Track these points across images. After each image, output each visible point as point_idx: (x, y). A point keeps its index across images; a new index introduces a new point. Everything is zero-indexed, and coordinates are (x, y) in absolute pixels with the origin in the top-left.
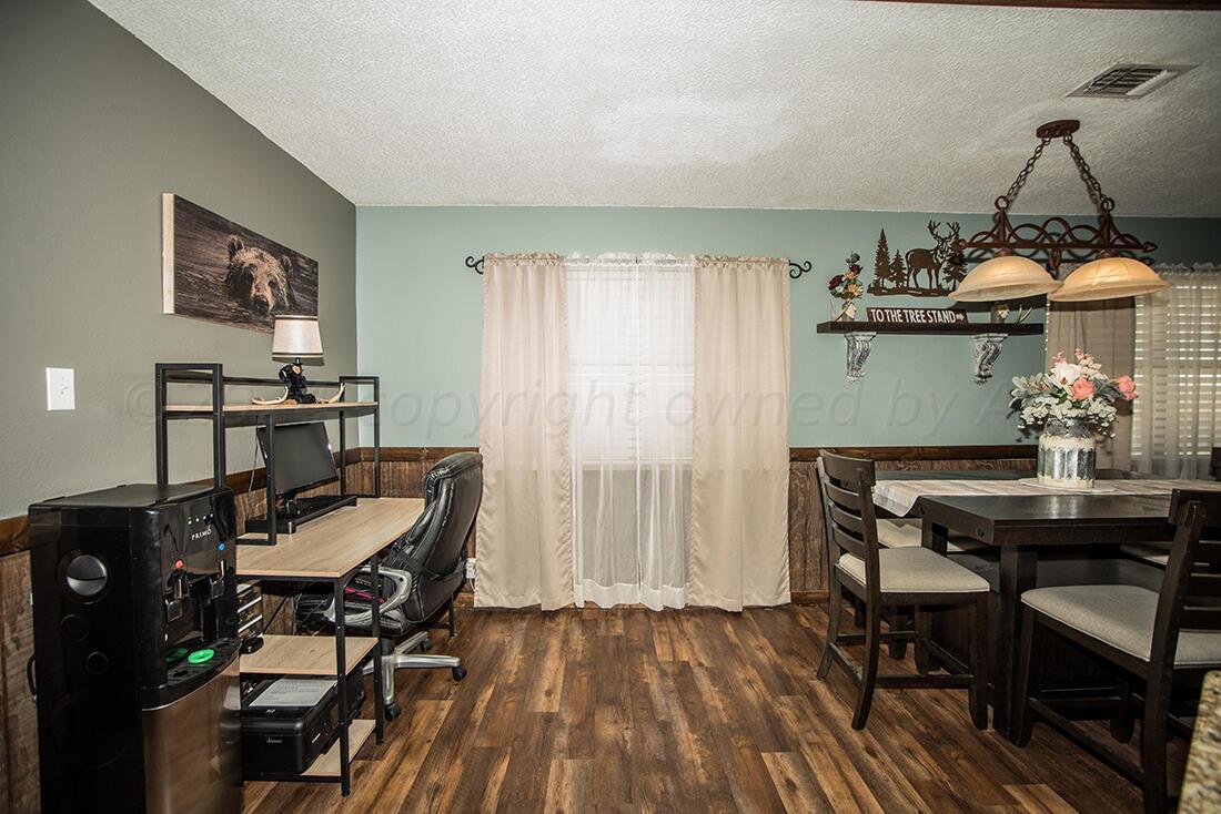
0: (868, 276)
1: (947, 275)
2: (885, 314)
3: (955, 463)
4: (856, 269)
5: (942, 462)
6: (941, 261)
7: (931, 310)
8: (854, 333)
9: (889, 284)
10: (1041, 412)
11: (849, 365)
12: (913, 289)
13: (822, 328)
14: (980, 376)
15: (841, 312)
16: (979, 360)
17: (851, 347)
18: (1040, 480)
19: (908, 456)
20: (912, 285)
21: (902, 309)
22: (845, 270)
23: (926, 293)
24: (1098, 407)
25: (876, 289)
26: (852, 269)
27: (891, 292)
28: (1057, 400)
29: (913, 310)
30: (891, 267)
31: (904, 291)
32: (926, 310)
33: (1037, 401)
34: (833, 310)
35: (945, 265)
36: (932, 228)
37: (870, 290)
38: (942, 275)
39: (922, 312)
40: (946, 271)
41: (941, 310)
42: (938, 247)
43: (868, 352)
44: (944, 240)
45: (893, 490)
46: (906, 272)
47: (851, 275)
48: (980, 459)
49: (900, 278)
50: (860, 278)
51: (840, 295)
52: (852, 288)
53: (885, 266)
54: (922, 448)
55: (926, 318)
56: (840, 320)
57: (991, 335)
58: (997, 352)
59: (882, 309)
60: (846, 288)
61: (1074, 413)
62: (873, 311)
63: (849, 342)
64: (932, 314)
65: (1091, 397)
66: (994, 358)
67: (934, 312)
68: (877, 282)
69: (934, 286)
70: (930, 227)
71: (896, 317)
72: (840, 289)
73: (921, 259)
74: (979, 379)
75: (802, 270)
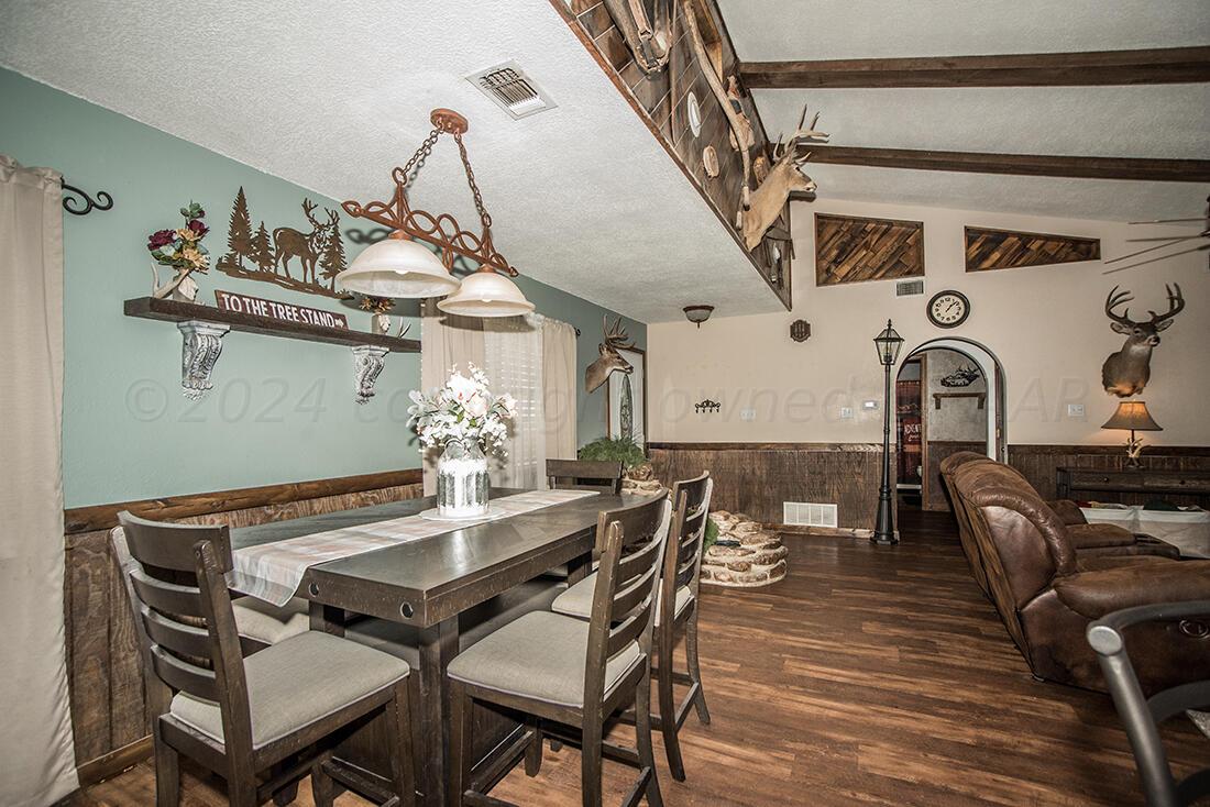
0: (217, 244)
1: (324, 270)
2: (244, 303)
3: (338, 499)
4: (197, 226)
5: (323, 499)
6: (318, 251)
7: (305, 309)
8: (194, 322)
9: (250, 265)
10: (440, 432)
11: (184, 370)
12: (283, 278)
13: (134, 308)
14: (362, 395)
15: (170, 286)
16: (360, 376)
17: (189, 345)
18: (442, 511)
19: (281, 496)
20: (281, 272)
21: (268, 302)
22: (179, 225)
23: (299, 286)
24: (492, 426)
25: (229, 267)
26: (191, 226)
27: (251, 275)
28: (455, 418)
29: (283, 305)
30: (253, 241)
31: (271, 278)
32: (299, 308)
33: (436, 418)
34: (156, 281)
35: (322, 258)
36: (307, 208)
37: (220, 266)
38: (319, 269)
39: (294, 309)
40: (323, 265)
41: (317, 311)
42: (314, 234)
43: (217, 353)
44: (321, 227)
45: (264, 561)
46: (273, 254)
47: (190, 236)
48: (365, 490)
49: (265, 259)
50: (204, 243)
51: (167, 260)
52: (189, 254)
53: (242, 237)
54: (298, 484)
55: (299, 317)
56: (170, 298)
57: (373, 347)
58: (379, 368)
59: (240, 297)
60: (180, 250)
61: (473, 432)
62: (226, 296)
63: (185, 335)
64: (307, 315)
65: (485, 413)
66: (376, 374)
67: (310, 312)
68: (231, 258)
69: (309, 281)
70: (305, 206)
71: (260, 309)
72: (169, 251)
73: (292, 242)
74: (361, 398)
75: (91, 204)
